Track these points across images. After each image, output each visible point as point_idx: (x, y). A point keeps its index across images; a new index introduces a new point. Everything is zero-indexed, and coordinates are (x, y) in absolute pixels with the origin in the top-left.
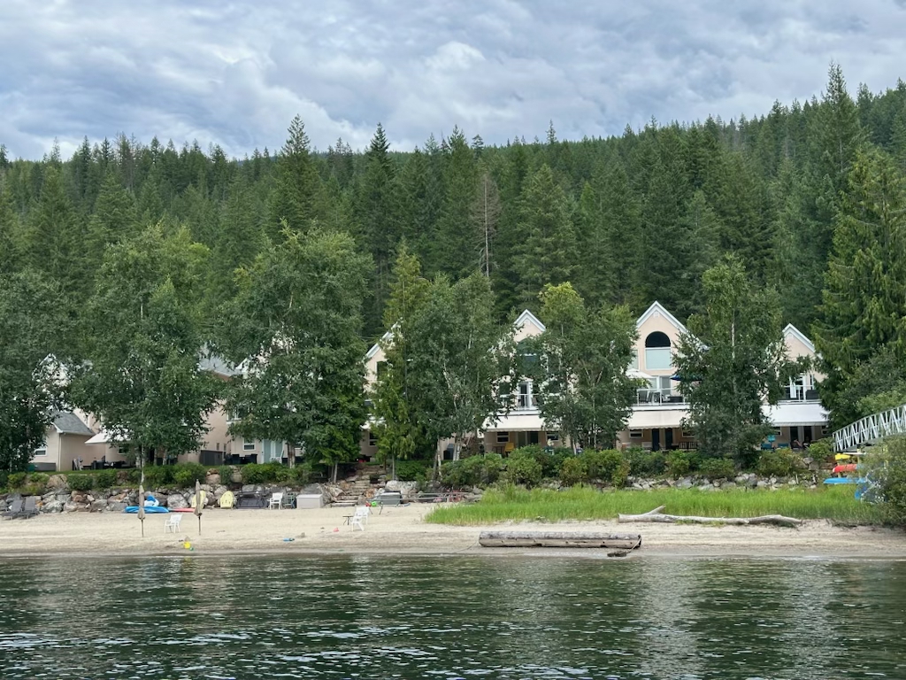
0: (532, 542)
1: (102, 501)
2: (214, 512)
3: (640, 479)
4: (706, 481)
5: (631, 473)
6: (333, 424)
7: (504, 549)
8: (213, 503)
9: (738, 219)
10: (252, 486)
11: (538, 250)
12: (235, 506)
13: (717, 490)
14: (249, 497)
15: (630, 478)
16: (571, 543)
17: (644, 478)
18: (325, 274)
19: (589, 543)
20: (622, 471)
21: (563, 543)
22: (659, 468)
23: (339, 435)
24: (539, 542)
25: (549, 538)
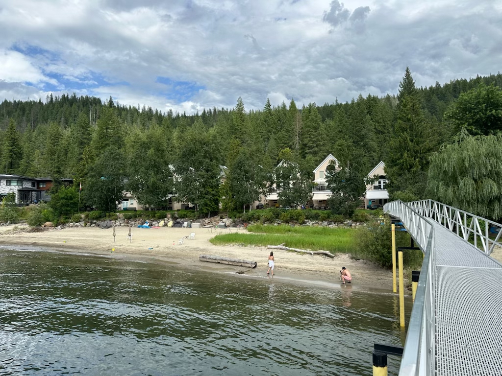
0: (216, 261)
1: (133, 223)
2: (166, 228)
3: (310, 221)
4: (333, 223)
5: (307, 219)
6: (206, 198)
7: (206, 263)
8: (166, 225)
9: (383, 124)
10: (180, 219)
11: (312, 136)
12: (172, 226)
13: (336, 226)
14: (178, 223)
15: (306, 220)
16: (230, 263)
17: (311, 220)
18: (205, 146)
19: (236, 264)
20: (302, 218)
21: (227, 263)
22: (317, 217)
23: (208, 202)
24: (219, 261)
25: (222, 260)
